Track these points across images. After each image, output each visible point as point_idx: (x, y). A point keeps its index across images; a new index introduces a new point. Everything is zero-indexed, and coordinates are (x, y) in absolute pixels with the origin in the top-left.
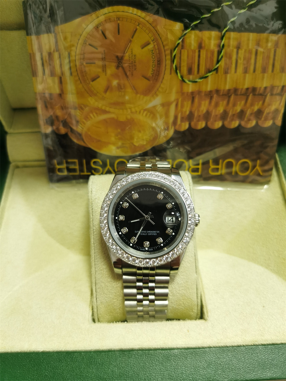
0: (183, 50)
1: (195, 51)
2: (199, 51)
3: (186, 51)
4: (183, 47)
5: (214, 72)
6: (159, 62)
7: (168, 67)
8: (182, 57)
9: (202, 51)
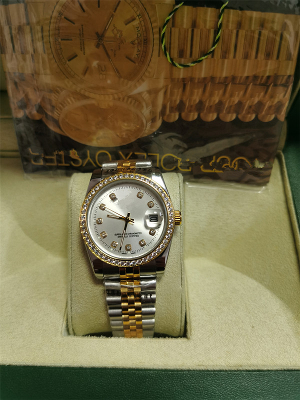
0: (173, 29)
1: (188, 30)
2: (193, 31)
3: (177, 30)
4: (173, 25)
5: (210, 56)
6: (146, 41)
7: (156, 47)
8: (172, 37)
9: (195, 30)
